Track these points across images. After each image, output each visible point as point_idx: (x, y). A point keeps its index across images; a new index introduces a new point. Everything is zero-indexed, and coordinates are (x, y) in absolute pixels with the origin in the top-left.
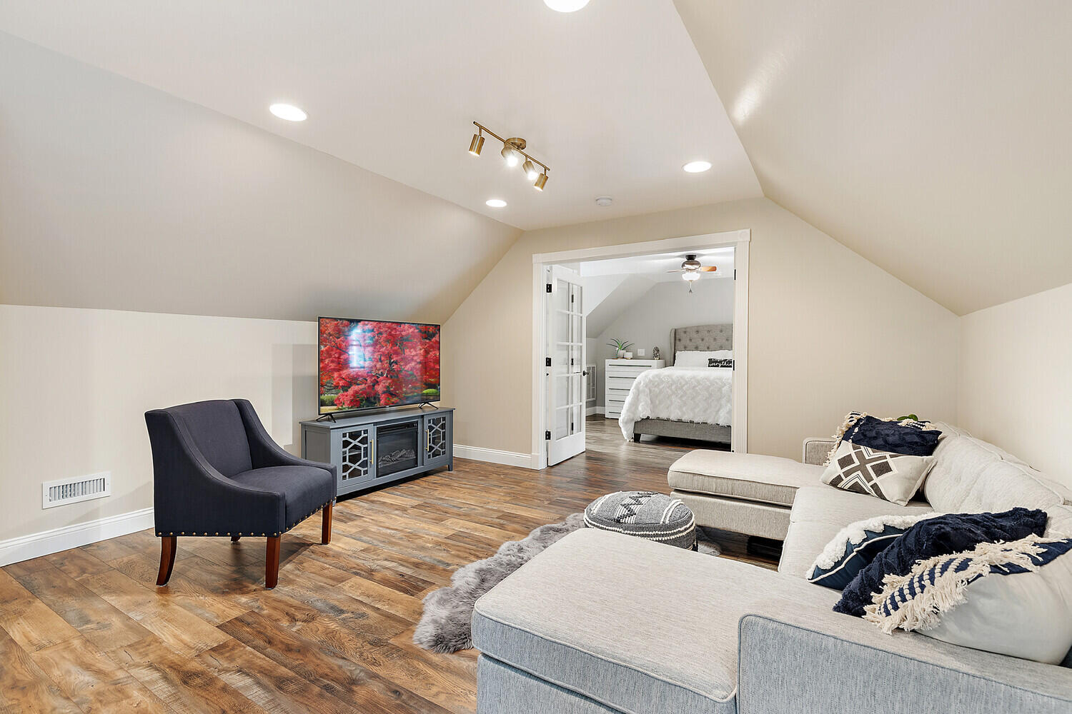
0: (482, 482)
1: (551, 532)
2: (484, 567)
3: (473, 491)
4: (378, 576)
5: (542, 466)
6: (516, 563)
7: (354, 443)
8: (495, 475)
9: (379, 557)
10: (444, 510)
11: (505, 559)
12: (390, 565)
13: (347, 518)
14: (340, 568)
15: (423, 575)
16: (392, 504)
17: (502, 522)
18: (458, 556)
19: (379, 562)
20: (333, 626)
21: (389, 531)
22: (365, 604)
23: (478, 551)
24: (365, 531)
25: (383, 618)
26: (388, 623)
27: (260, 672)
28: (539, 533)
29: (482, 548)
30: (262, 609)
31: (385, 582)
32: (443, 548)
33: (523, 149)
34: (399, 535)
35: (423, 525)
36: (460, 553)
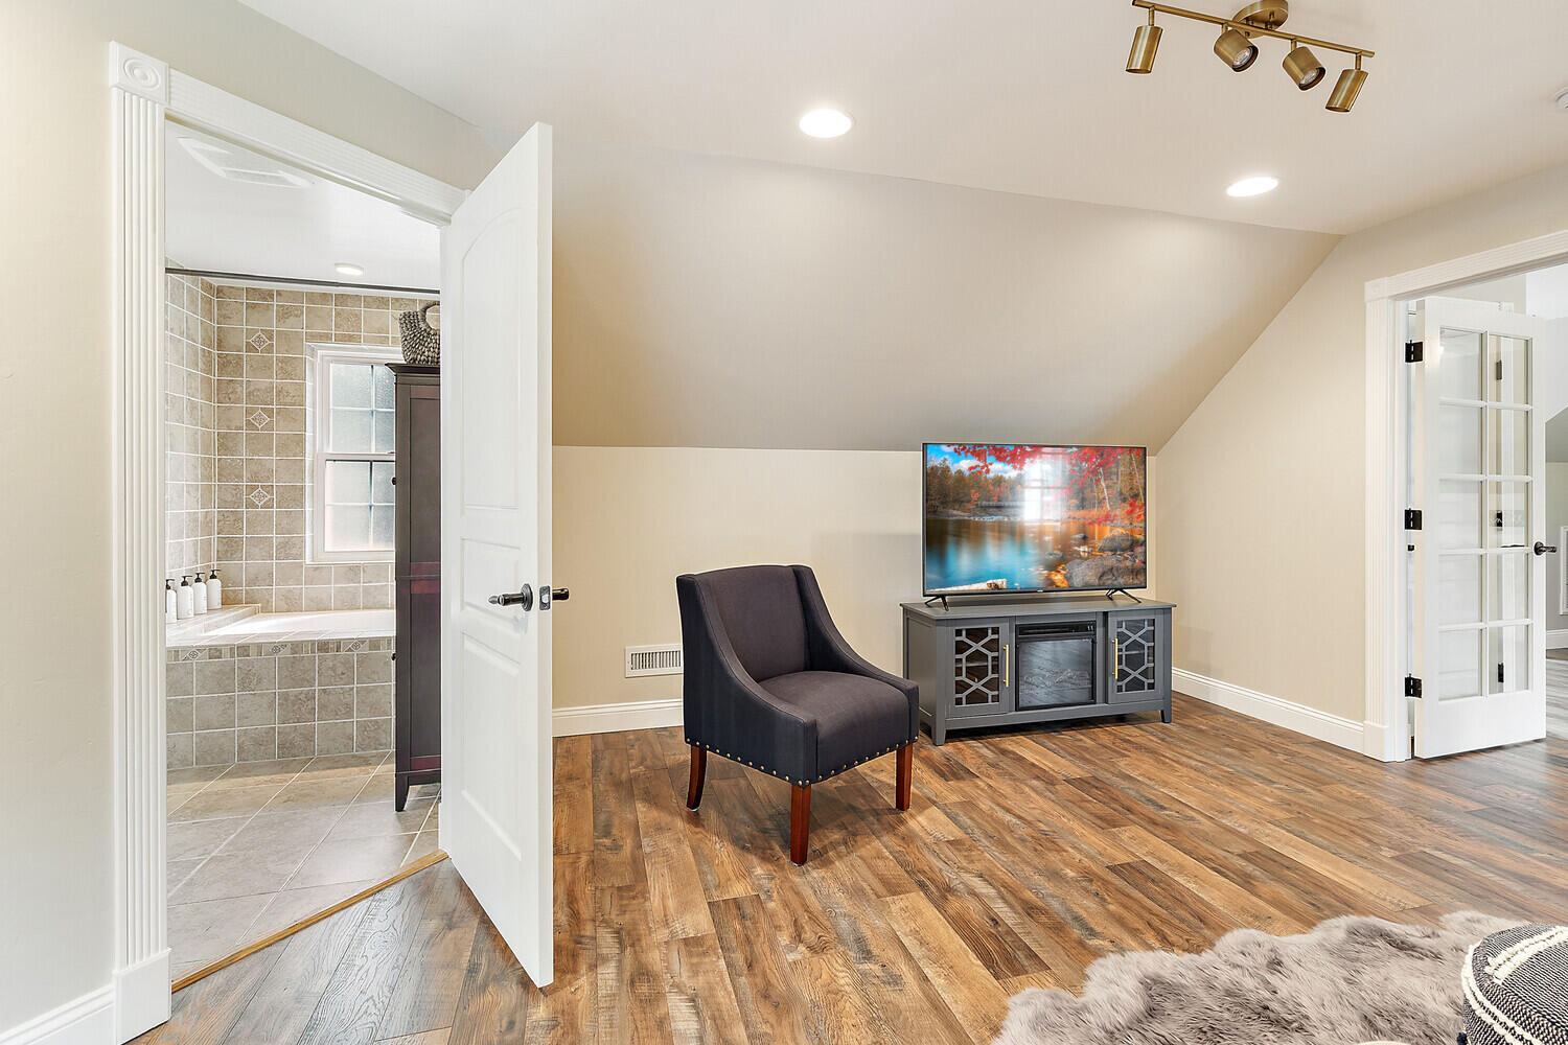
0: (1229, 761)
1: (1380, 943)
2: (1167, 974)
3: (1202, 778)
4: (954, 905)
5: (1396, 752)
6: (1253, 997)
7: (976, 646)
8: (1263, 751)
9: (970, 867)
10: (1128, 803)
11: (1225, 976)
12: (984, 891)
13: (951, 772)
14: (903, 864)
15: (1034, 938)
16: (1033, 764)
17: (1250, 868)
18: (1120, 921)
19: (966, 877)
20: (844, 980)
21: (1008, 818)
22: (909, 956)
23: (1171, 924)
24: (969, 805)
25: (926, 1005)
26: (930, 1021)
27: (714, 1019)
28: (1341, 935)
29: (1182, 921)
30: (770, 897)
31: (961, 925)
32: (1093, 887)
33: (1278, 23)
34: (1023, 831)
35: (1075, 825)
36: (1126, 914)
